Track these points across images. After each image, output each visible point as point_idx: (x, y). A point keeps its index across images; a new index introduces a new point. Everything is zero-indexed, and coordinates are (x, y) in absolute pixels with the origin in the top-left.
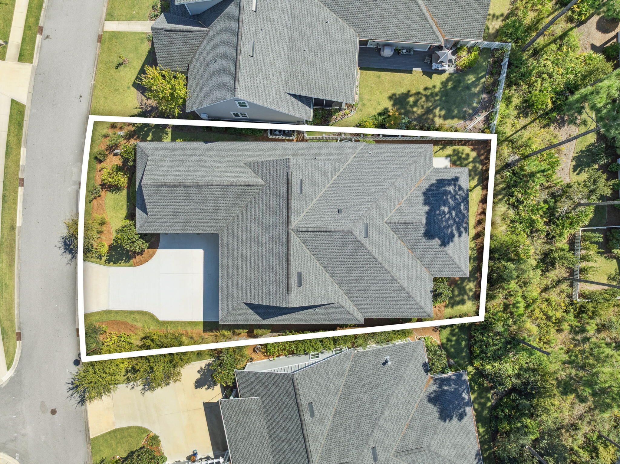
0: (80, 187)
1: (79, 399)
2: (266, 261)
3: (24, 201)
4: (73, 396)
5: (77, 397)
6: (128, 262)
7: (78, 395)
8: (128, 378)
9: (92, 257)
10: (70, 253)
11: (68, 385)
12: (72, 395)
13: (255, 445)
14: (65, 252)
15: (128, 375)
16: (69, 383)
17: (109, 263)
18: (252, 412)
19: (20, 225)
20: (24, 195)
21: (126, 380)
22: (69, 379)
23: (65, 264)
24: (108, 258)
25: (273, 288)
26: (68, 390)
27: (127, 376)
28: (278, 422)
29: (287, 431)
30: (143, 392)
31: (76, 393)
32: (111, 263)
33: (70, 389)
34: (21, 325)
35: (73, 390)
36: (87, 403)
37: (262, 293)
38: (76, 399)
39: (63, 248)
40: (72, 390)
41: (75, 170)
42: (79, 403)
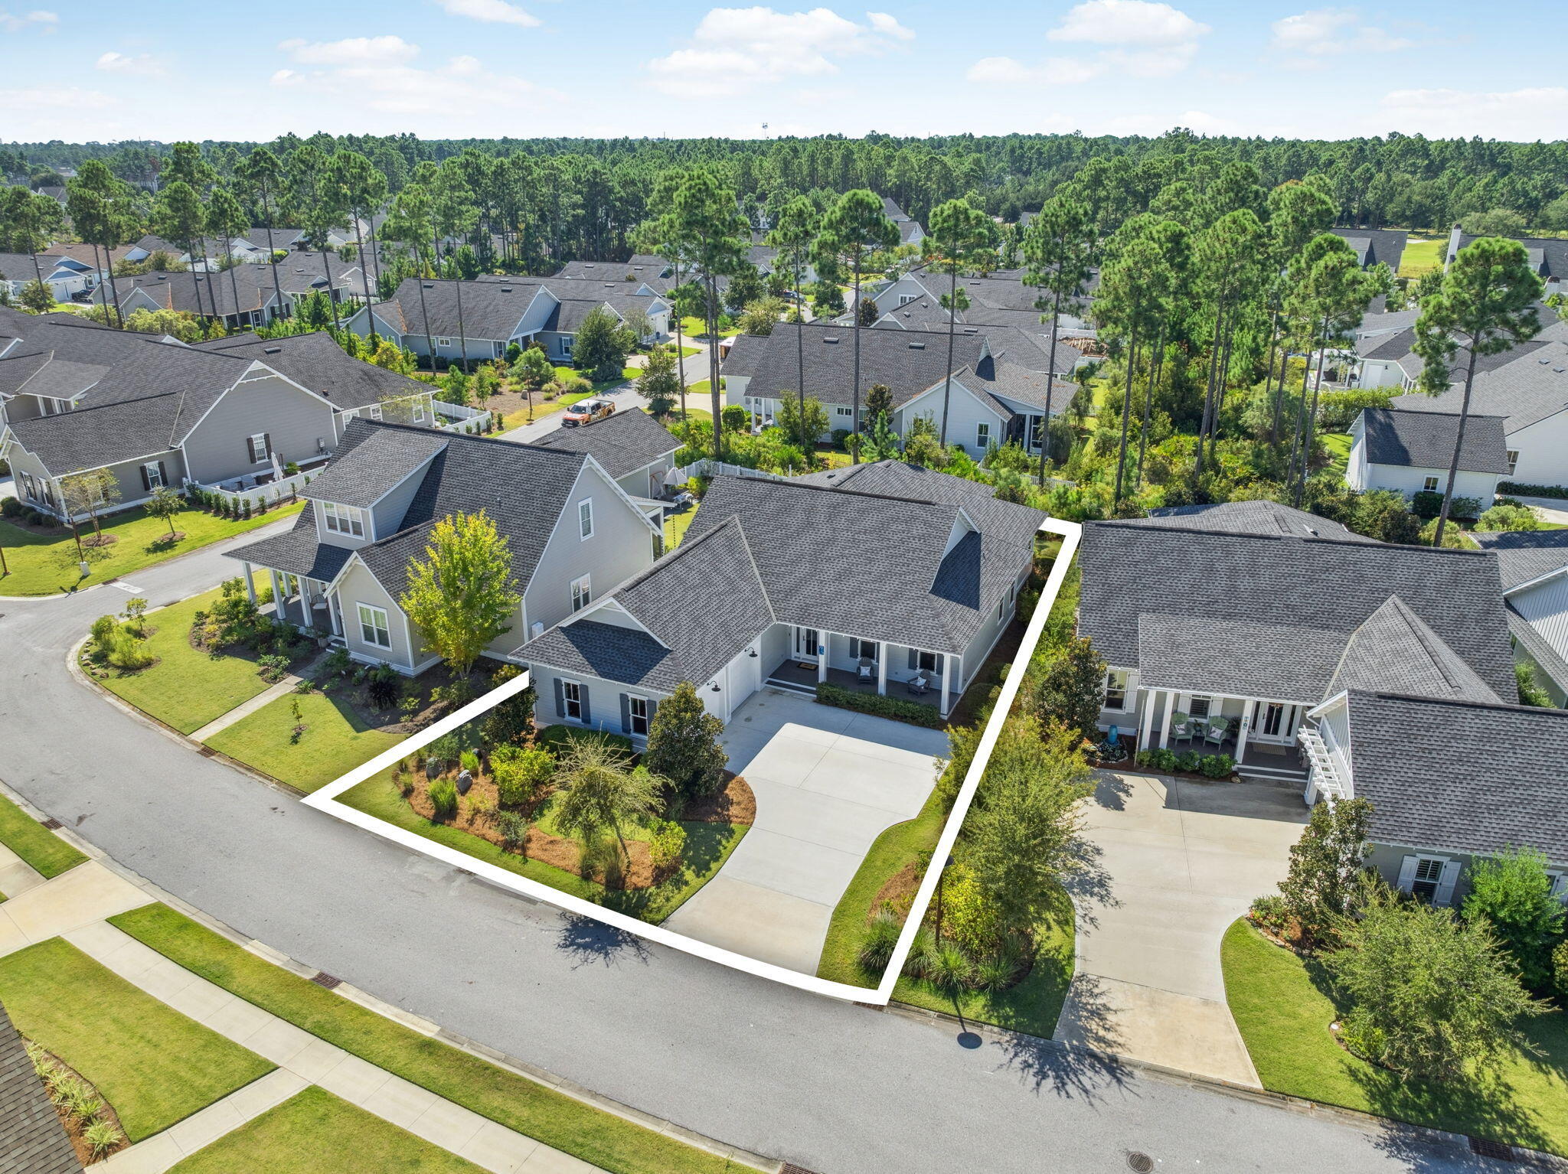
0: (470, 873)
1: (1107, 1077)
2: (865, 533)
3: (381, 996)
4: (1089, 1087)
5: (1097, 1080)
6: (732, 832)
7: (1090, 1073)
8: (1059, 923)
9: (668, 900)
10: (619, 946)
11: (1042, 1089)
12: (1086, 1091)
13: (1253, 649)
14: (607, 954)
15: (1051, 921)
16: (1038, 1084)
17: (709, 869)
18: (1173, 635)
19: (437, 1029)
20: (362, 989)
21: (1066, 928)
22: (1023, 1080)
23: (644, 965)
24: (693, 867)
25: (918, 529)
26: (1063, 1093)
27: (1053, 923)
28: (1193, 586)
29: (1210, 569)
30: (1111, 901)
31: (1082, 1078)
32: (713, 866)
33: (1061, 1086)
34: (761, 1150)
35: (1067, 1080)
36: (1123, 1055)
37: (921, 550)
38: (1103, 1084)
39: (592, 956)
40: (1064, 1084)
41: (419, 868)
42: (1119, 1081)
